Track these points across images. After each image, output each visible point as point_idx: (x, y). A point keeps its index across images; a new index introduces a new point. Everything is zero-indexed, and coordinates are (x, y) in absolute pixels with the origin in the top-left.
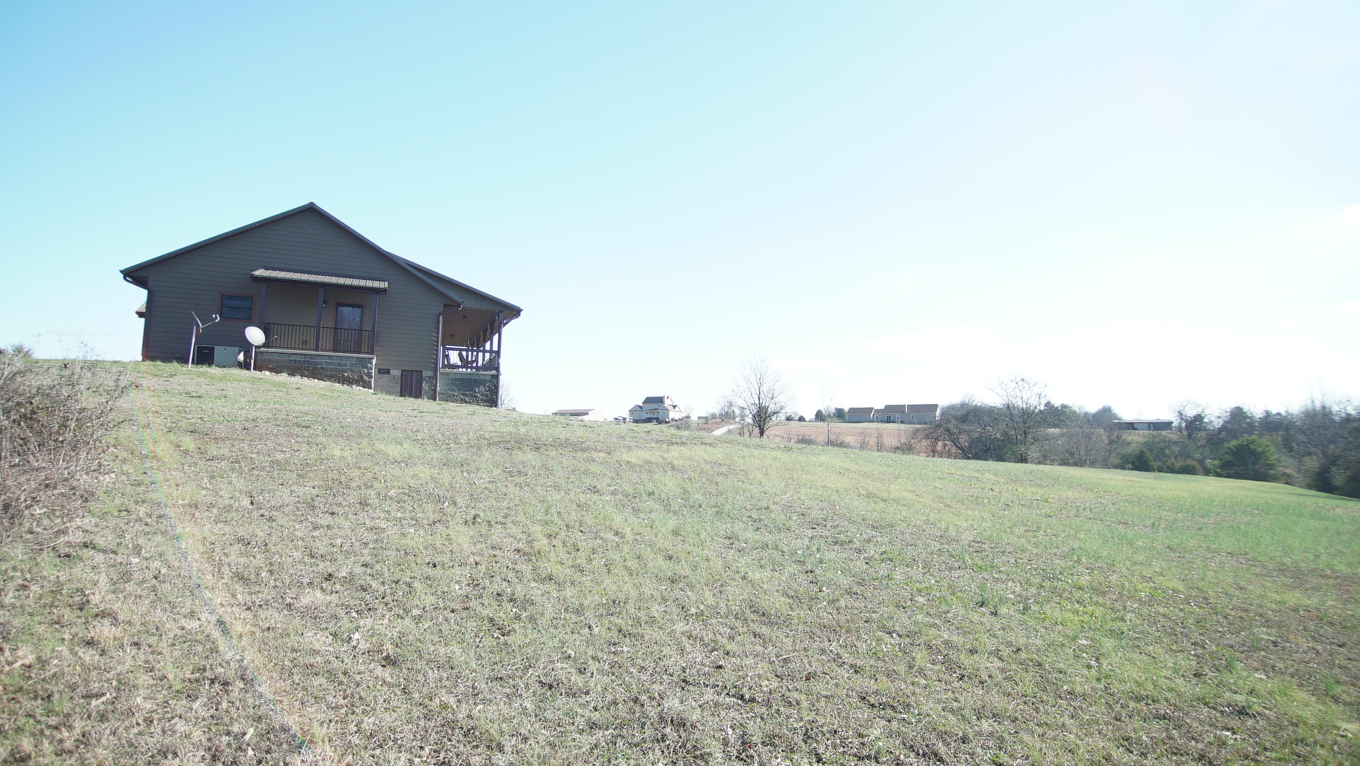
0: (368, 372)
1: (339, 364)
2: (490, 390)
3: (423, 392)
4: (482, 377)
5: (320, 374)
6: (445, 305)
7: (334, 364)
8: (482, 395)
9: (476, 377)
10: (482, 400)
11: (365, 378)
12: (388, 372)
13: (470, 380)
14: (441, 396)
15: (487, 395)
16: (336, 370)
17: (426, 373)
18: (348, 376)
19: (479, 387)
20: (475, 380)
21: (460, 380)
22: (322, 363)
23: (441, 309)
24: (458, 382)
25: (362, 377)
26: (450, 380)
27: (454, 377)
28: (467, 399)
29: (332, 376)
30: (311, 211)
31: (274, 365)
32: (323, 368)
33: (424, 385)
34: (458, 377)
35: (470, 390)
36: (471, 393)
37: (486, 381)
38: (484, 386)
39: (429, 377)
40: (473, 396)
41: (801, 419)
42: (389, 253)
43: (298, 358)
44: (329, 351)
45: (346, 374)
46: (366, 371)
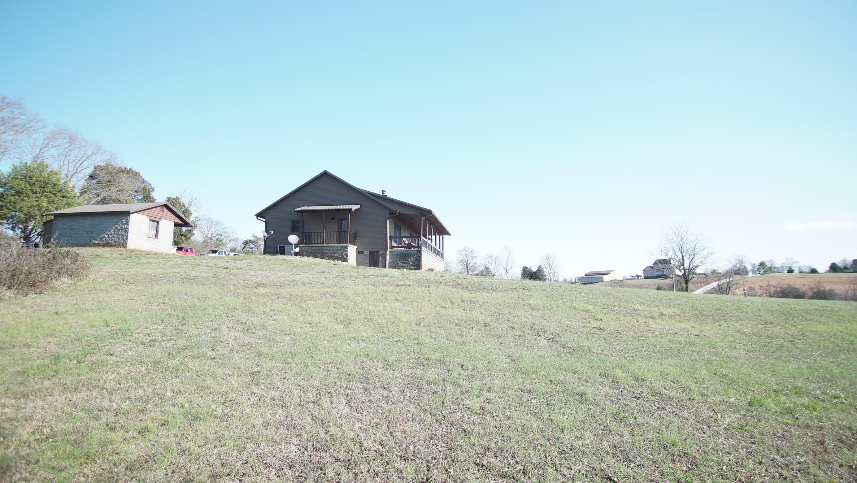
1: (333, 250)
2: (417, 259)
3: (380, 262)
4: (412, 252)
5: (325, 256)
6: (390, 214)
7: (330, 250)
8: (412, 262)
9: (408, 252)
10: (412, 265)
11: (345, 256)
12: (362, 252)
13: (405, 254)
14: (391, 264)
15: (415, 262)
16: (331, 253)
17: (381, 252)
18: (337, 256)
19: (410, 258)
20: (408, 254)
21: (400, 254)
22: (325, 250)
23: (388, 215)
24: (399, 256)
25: (343, 256)
26: (395, 255)
27: (397, 253)
28: (404, 265)
29: (330, 257)
30: (325, 175)
31: (306, 252)
32: (326, 253)
33: (380, 259)
34: (399, 253)
35: (405, 260)
37: (413, 254)
38: (413, 257)
39: (383, 254)
40: (407, 263)
41: (814, 271)
42: (360, 189)
43: (313, 248)
44: (335, 243)
45: (336, 255)
46: (345, 253)
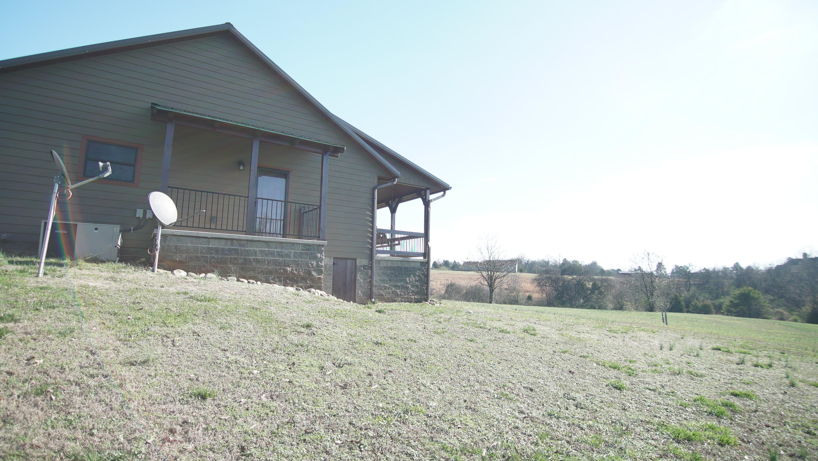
0: (318, 265)
1: (280, 255)
2: (420, 280)
3: (358, 286)
4: (412, 265)
5: (253, 270)
6: (379, 179)
7: (272, 254)
8: (413, 286)
9: (407, 265)
10: (413, 291)
11: (314, 273)
13: (401, 268)
15: (417, 286)
16: (275, 263)
17: (362, 262)
18: (292, 272)
19: (409, 276)
20: (406, 269)
21: (391, 268)
22: (256, 252)
23: (375, 182)
24: (389, 272)
25: (309, 273)
26: (383, 268)
27: (385, 265)
28: (398, 291)
29: (270, 273)
31: (184, 256)
32: (257, 261)
33: (358, 277)
34: (389, 265)
35: (401, 281)
36: (402, 284)
37: (415, 269)
38: (415, 275)
39: (364, 267)
40: (404, 288)
43: (213, 245)
45: (289, 269)
46: (315, 263)
